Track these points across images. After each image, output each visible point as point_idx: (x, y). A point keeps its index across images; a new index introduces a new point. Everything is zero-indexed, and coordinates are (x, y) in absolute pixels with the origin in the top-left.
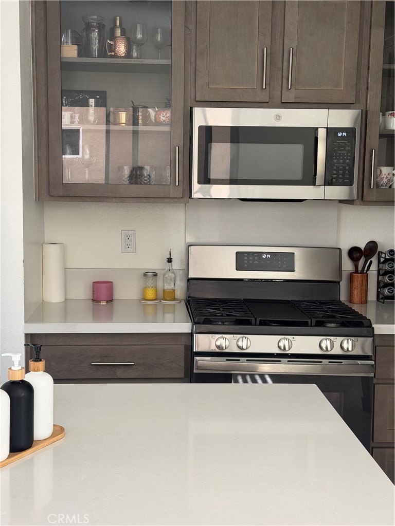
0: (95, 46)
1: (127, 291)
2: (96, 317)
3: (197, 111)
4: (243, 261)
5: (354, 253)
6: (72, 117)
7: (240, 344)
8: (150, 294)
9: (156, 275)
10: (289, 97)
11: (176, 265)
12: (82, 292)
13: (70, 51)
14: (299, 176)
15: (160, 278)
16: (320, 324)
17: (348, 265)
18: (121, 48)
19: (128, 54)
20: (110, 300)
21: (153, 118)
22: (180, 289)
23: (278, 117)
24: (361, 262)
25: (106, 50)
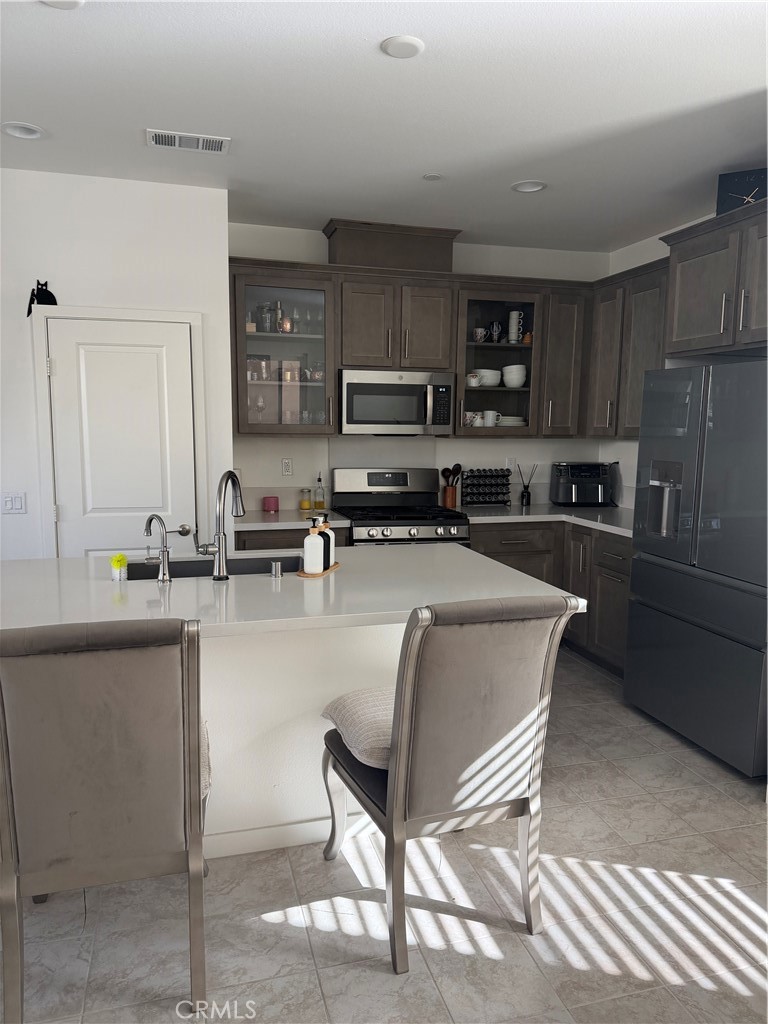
0: (268, 325)
1: (288, 504)
2: (264, 520)
3: (346, 373)
4: (373, 479)
5: (446, 472)
6: (252, 375)
7: (371, 533)
8: (306, 505)
9: (310, 491)
10: (406, 363)
11: (324, 484)
12: (252, 506)
13: (251, 328)
14: (414, 419)
15: (312, 493)
16: (434, 518)
17: (442, 482)
18: (288, 326)
19: (292, 331)
20: (277, 511)
21: (309, 377)
22: (327, 500)
23: (401, 378)
24: (451, 479)
25: (276, 326)
